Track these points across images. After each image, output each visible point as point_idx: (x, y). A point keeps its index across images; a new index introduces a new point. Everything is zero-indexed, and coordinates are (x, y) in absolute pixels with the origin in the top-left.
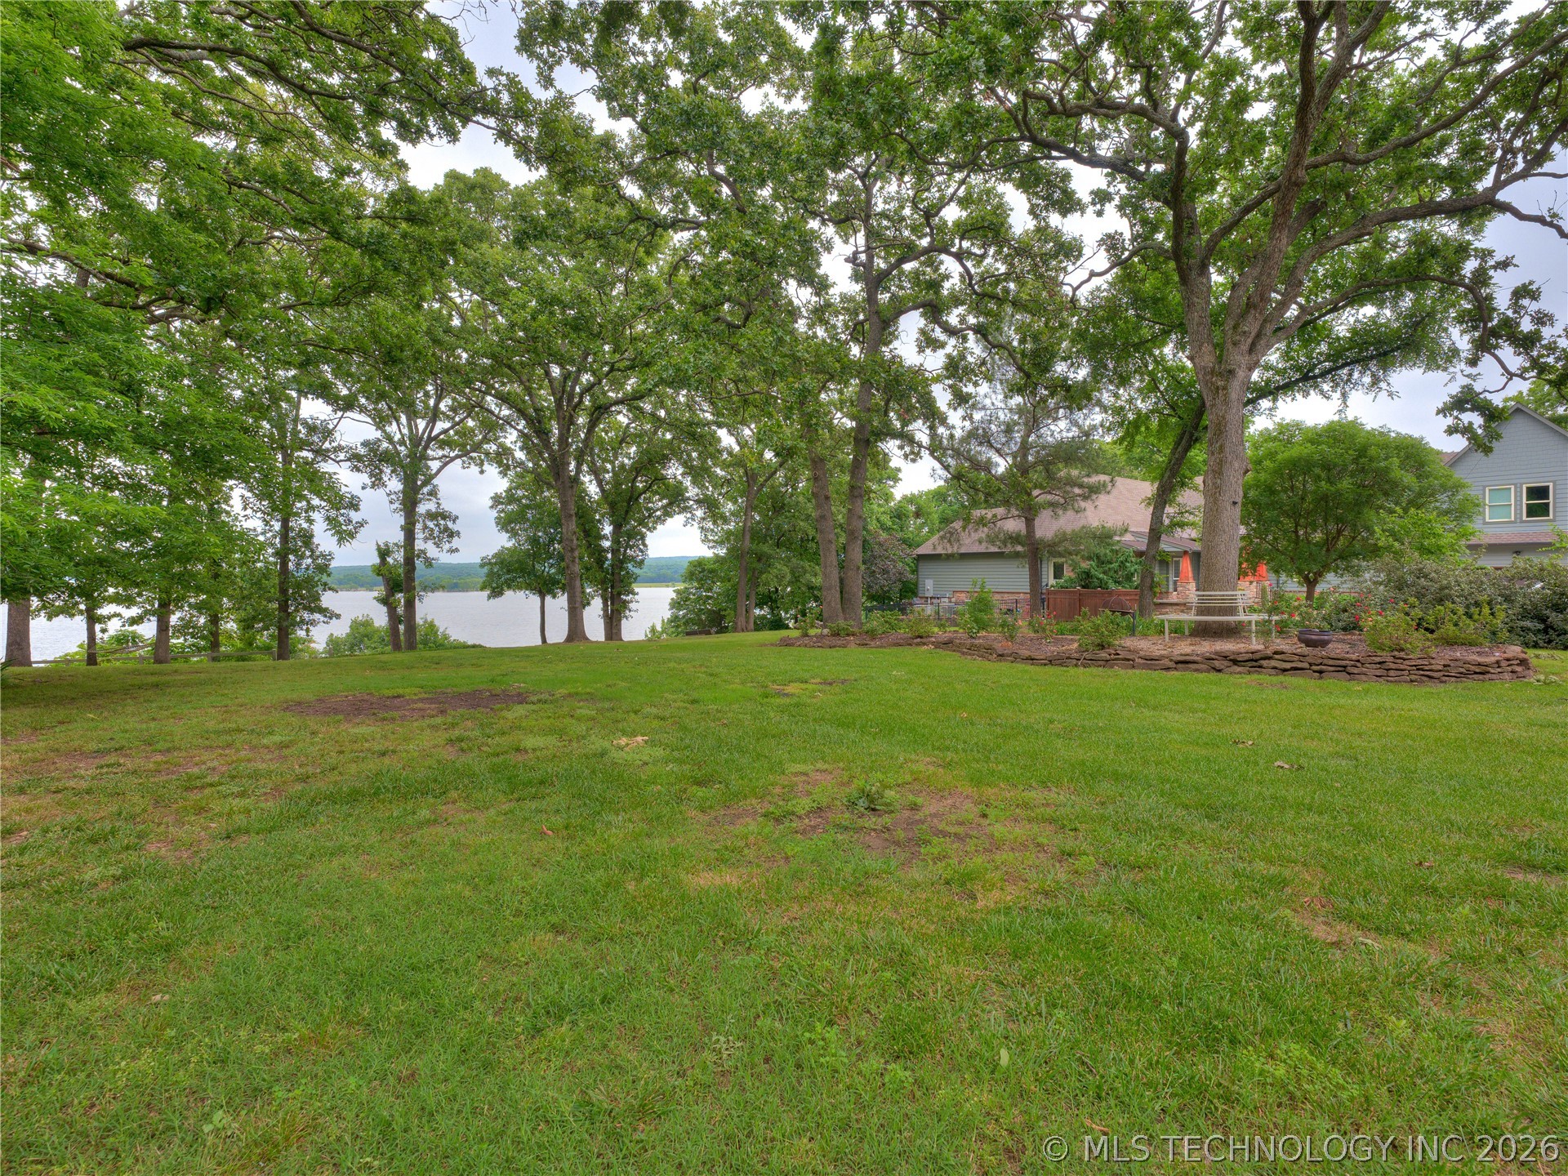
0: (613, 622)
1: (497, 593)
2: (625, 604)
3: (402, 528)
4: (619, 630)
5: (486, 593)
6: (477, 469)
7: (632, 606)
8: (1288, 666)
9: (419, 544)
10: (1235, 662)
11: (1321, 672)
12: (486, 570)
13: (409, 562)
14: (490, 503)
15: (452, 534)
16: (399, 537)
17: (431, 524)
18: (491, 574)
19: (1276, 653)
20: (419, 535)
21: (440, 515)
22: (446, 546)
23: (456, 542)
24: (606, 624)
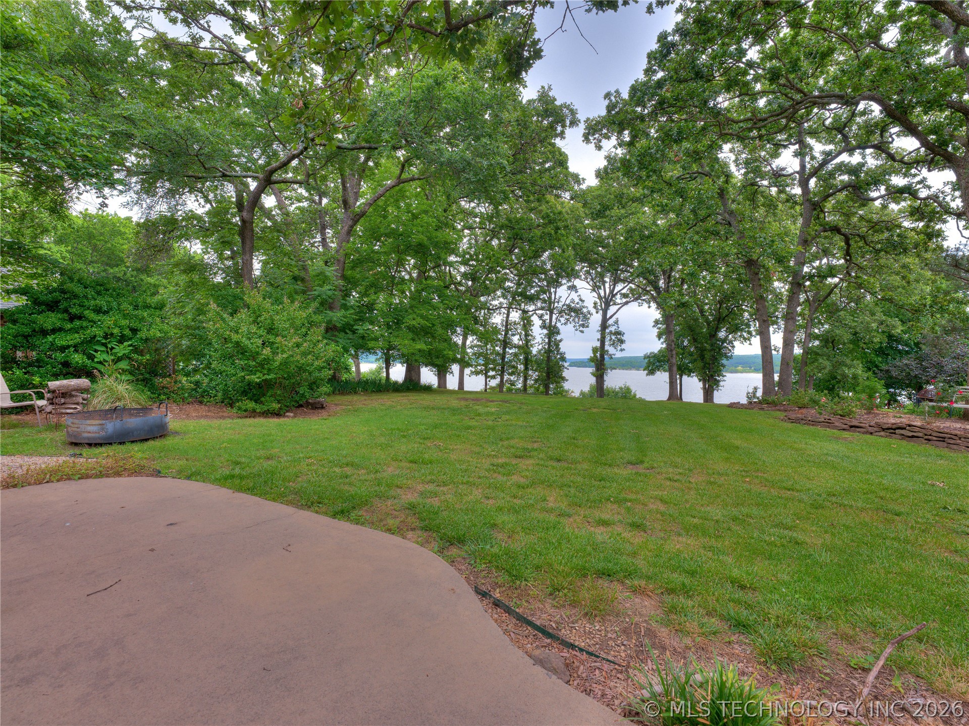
0: (708, 394)
1: (651, 372)
2: (717, 383)
3: (598, 340)
4: (712, 397)
5: (646, 372)
6: (647, 305)
7: (721, 383)
8: (911, 434)
9: (607, 347)
10: (884, 430)
11: (929, 440)
12: (646, 361)
13: (602, 356)
14: (653, 324)
15: (622, 342)
16: (598, 344)
17: (613, 337)
18: (649, 363)
19: (910, 426)
20: (607, 343)
21: (618, 333)
22: (619, 348)
23: (623, 346)
24: (704, 393)
